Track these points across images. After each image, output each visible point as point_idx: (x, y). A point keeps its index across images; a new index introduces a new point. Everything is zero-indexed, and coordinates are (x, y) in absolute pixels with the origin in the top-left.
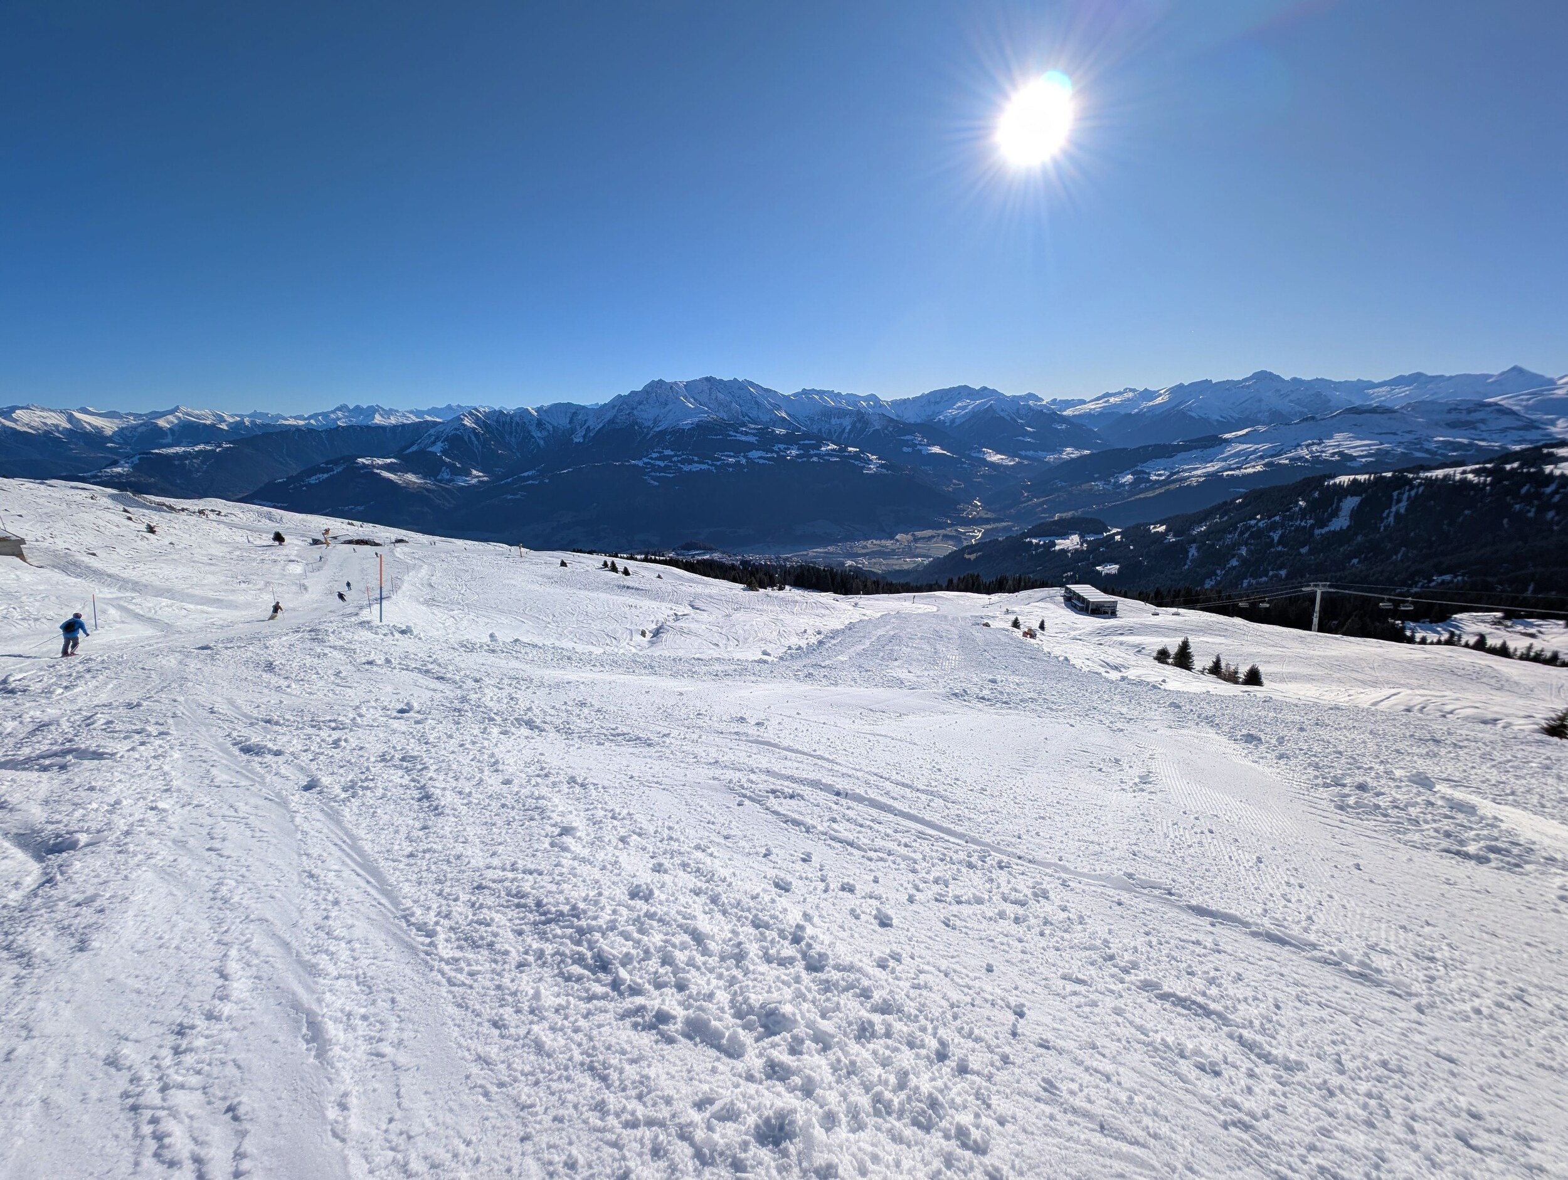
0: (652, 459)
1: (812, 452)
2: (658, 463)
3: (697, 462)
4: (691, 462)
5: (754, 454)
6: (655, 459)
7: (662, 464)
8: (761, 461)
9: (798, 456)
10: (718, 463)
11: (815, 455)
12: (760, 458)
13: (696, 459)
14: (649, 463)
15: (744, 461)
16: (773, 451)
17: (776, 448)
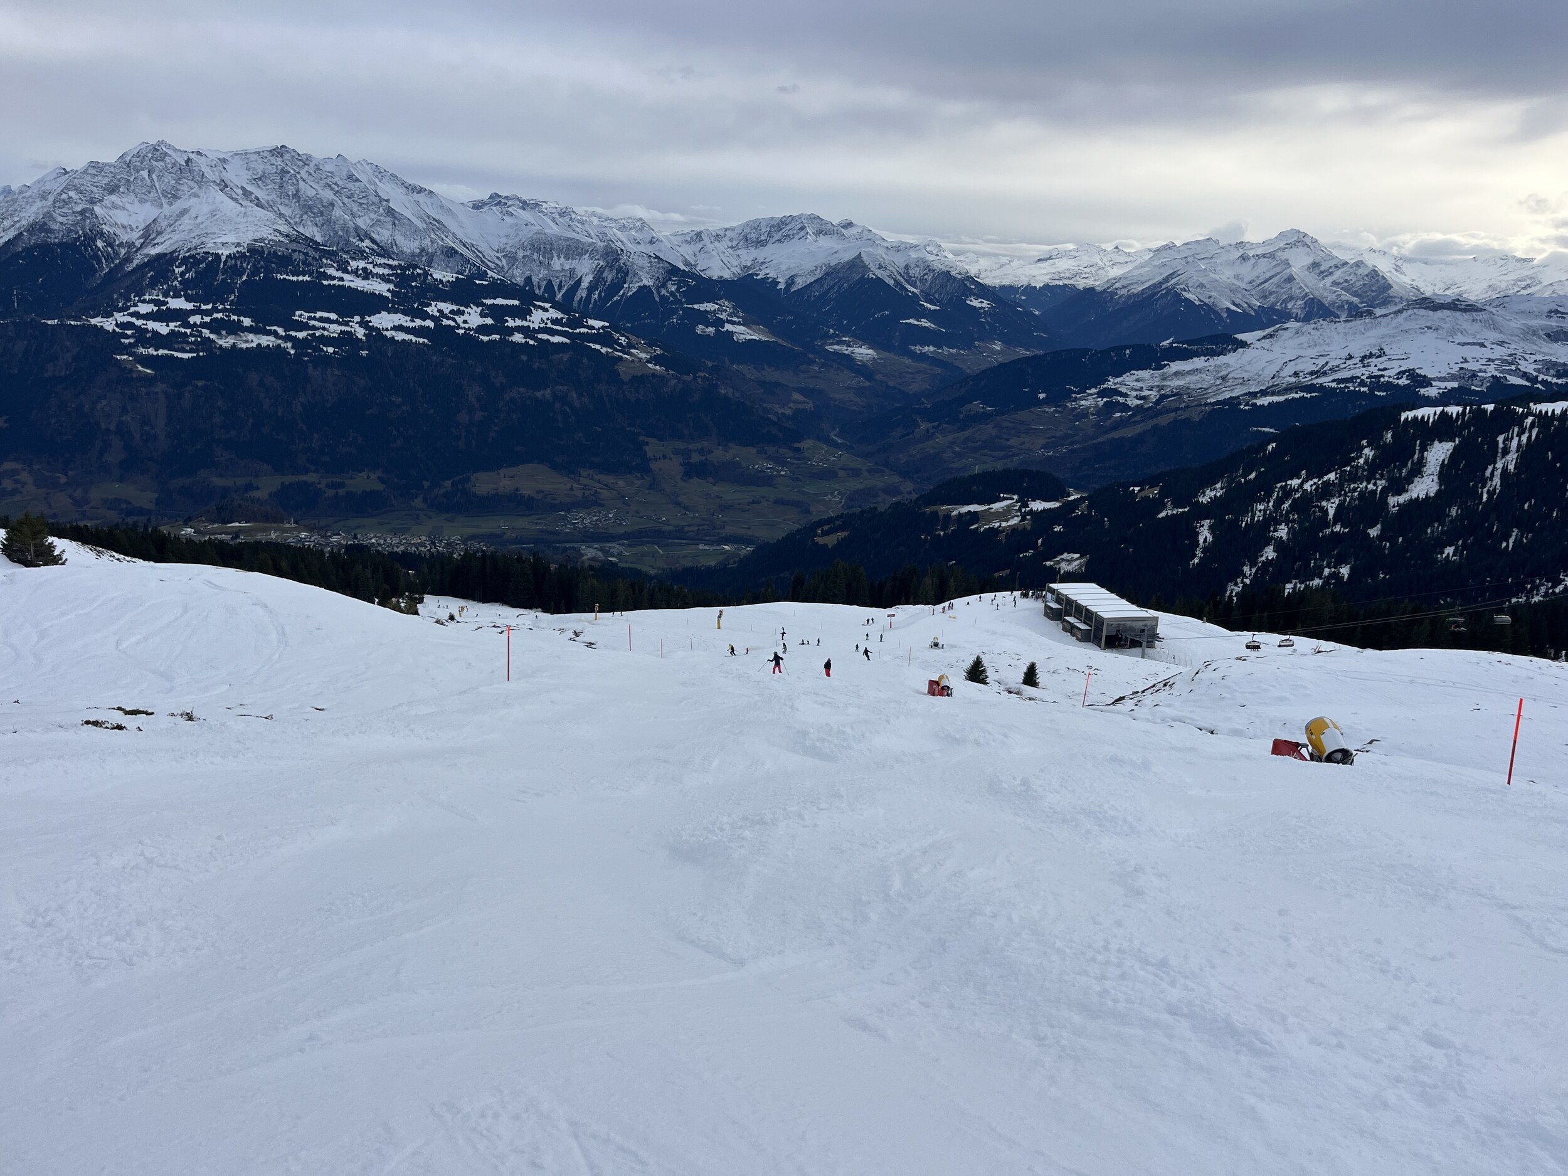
0: (137, 315)
1: (511, 323)
2: (152, 325)
3: (250, 330)
4: (235, 329)
5: (383, 320)
6: (147, 317)
7: (163, 329)
8: (400, 336)
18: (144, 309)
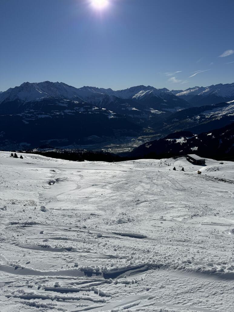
0: (25, 113)
1: (89, 110)
2: (28, 115)
3: (44, 114)
4: (41, 114)
5: (67, 111)
6: (27, 113)
7: (30, 115)
8: (70, 114)
9: (84, 112)
10: (53, 115)
11: (90, 111)
12: (69, 112)
13: (43, 113)
14: (24, 115)
15: (63, 114)
16: (74, 110)
17: (75, 109)
18: (26, 112)
